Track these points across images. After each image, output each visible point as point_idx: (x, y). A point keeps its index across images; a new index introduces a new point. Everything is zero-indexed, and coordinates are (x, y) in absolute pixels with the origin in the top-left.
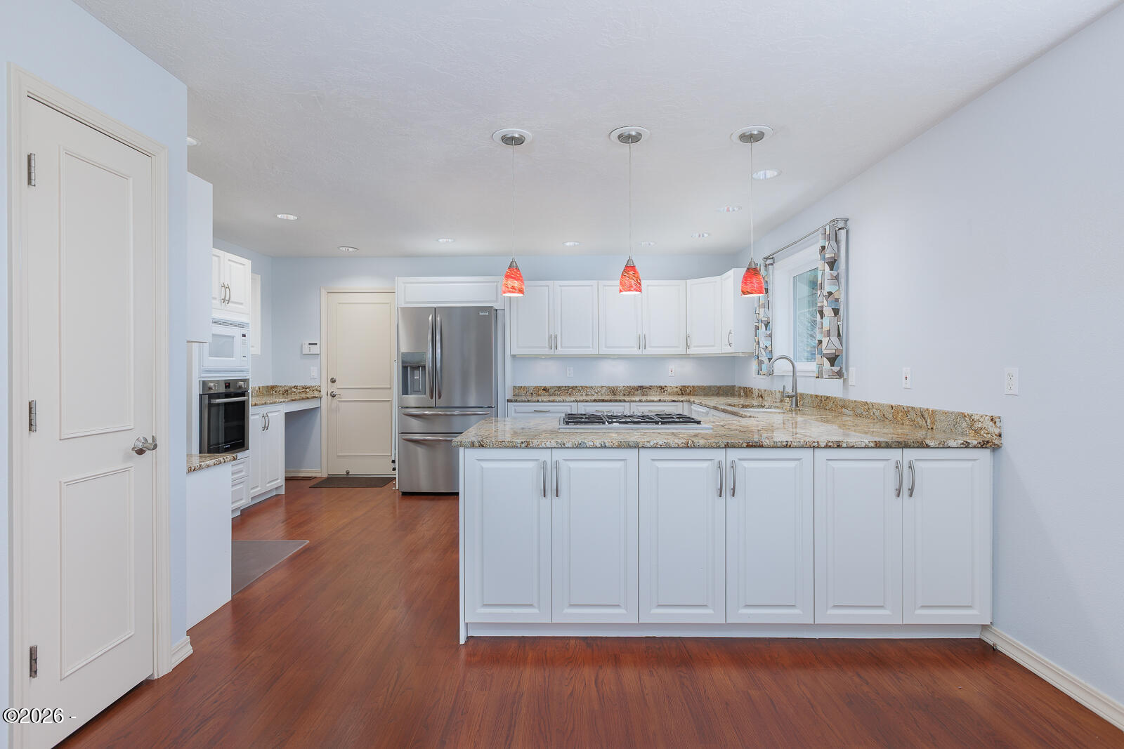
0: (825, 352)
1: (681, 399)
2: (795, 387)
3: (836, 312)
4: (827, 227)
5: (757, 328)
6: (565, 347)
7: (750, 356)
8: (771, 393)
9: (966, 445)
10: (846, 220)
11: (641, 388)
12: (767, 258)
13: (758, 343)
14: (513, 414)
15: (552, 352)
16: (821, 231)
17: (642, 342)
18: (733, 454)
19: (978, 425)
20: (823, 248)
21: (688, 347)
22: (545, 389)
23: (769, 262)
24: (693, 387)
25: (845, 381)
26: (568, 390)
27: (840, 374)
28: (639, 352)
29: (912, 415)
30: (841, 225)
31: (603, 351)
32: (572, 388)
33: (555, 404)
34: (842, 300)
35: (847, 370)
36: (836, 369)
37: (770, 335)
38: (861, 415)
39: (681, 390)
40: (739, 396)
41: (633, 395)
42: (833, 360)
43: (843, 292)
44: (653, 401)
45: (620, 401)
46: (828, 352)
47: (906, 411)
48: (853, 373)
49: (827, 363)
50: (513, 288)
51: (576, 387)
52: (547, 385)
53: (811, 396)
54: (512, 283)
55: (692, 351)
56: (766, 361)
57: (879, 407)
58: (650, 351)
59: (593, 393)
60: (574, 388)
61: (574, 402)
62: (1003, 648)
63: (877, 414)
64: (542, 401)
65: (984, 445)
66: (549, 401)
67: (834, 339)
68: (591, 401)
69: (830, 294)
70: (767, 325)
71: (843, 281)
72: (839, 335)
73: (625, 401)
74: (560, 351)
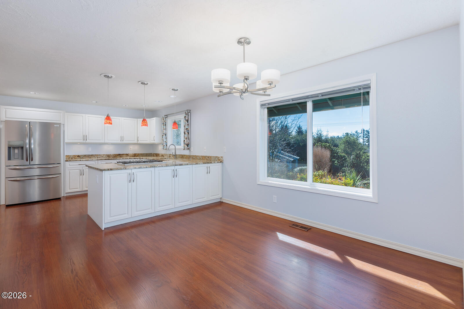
0: (186, 143)
1: (137, 158)
2: (175, 153)
3: (188, 133)
4: (186, 112)
5: (163, 136)
6: (90, 140)
7: (161, 144)
8: (166, 155)
9: (218, 162)
10: (190, 110)
11: (120, 154)
12: (166, 115)
13: (163, 140)
14: (69, 166)
15: (84, 142)
16: (184, 112)
17: (122, 138)
18: (176, 167)
19: (219, 159)
20: (185, 117)
21: (138, 141)
22: (78, 156)
23: (166, 116)
24: (138, 154)
25: (190, 151)
26: (89, 156)
27: (189, 149)
28: (121, 142)
29: (206, 158)
30: (189, 111)
31: (107, 141)
32: (91, 155)
33: (89, 161)
34: (189, 130)
35: (191, 148)
36: (188, 147)
37: (166, 138)
38: (194, 159)
39: (134, 155)
40: (154, 156)
41: (117, 157)
42: (188, 145)
43: (190, 128)
44: (127, 159)
45: (115, 159)
46: (187, 143)
47: (205, 157)
48: (192, 149)
49: (186, 146)
50: (109, 123)
51: (93, 155)
52: (80, 154)
53: (179, 155)
54: (108, 121)
55: (140, 142)
56: (166, 146)
57: (199, 156)
58: (124, 142)
59: (100, 157)
60: (92, 155)
61: (96, 160)
62: (224, 201)
63: (198, 158)
64: (82, 161)
65: (221, 162)
66: (86, 160)
67: (188, 140)
68: (104, 160)
69: (187, 128)
70: (166, 135)
71: (190, 125)
72: (189, 139)
73: (117, 159)
74: (88, 141)
